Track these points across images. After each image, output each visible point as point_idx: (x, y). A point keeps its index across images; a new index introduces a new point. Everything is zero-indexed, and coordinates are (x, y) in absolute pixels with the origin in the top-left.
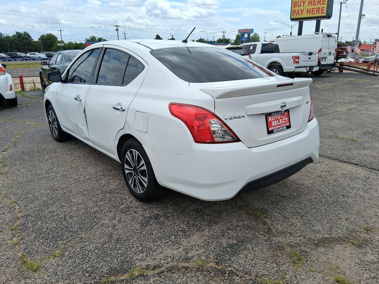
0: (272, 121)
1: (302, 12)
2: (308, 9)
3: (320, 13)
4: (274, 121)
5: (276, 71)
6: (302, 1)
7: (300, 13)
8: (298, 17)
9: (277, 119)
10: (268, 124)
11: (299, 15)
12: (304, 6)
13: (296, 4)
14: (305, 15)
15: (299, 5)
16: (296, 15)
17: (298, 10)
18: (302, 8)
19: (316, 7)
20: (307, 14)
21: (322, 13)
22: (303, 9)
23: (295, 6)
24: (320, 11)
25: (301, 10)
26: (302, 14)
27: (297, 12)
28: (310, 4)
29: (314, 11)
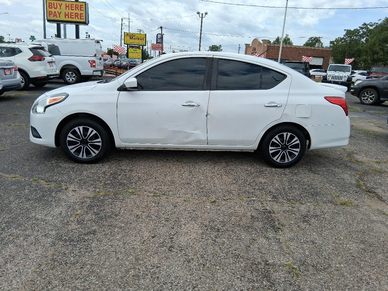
1: (59, 14)
2: (65, 13)
3: (79, 18)
5: (72, 74)
6: (58, 4)
7: (58, 15)
8: (55, 18)
11: (57, 17)
12: (60, 9)
13: (51, 5)
14: (62, 18)
15: (55, 7)
16: (53, 17)
17: (55, 12)
18: (58, 10)
19: (74, 11)
20: (65, 18)
21: (81, 19)
22: (61, 12)
23: (51, 7)
24: (79, 17)
25: (58, 12)
26: (60, 17)
27: (54, 14)
28: (67, 8)
29: (73, 15)
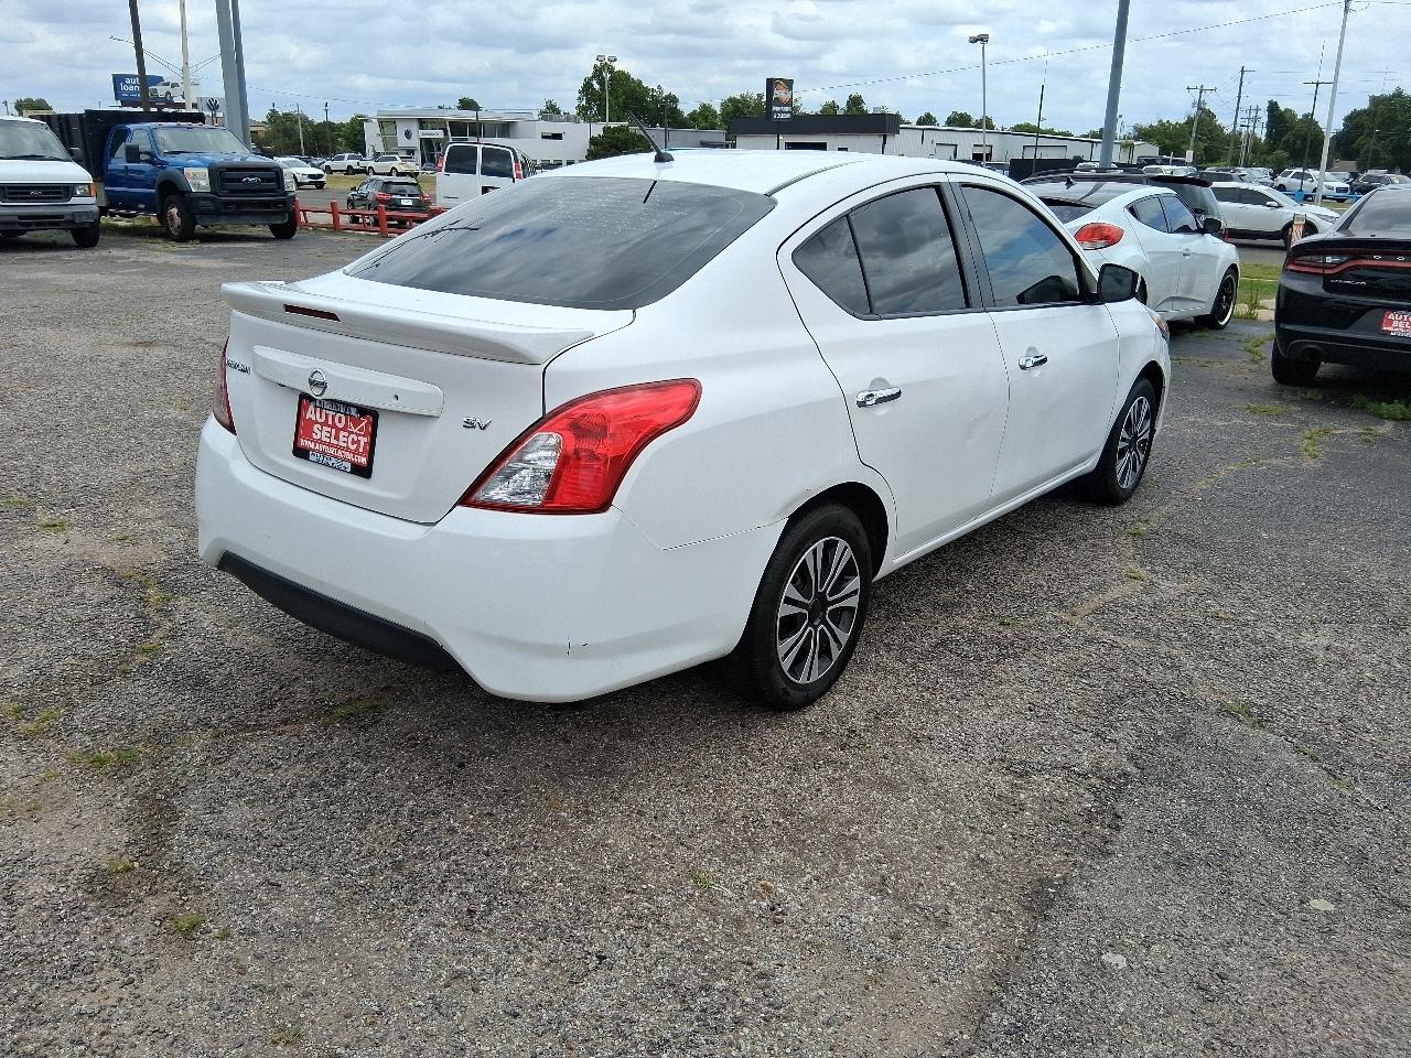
0: (317, 423)
4: (321, 424)
9: (333, 426)
10: (302, 427)
